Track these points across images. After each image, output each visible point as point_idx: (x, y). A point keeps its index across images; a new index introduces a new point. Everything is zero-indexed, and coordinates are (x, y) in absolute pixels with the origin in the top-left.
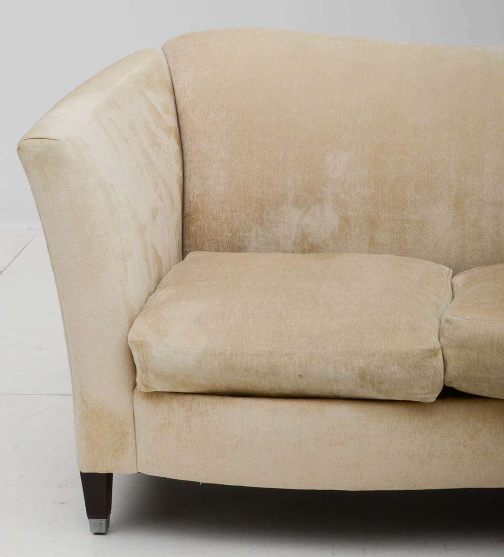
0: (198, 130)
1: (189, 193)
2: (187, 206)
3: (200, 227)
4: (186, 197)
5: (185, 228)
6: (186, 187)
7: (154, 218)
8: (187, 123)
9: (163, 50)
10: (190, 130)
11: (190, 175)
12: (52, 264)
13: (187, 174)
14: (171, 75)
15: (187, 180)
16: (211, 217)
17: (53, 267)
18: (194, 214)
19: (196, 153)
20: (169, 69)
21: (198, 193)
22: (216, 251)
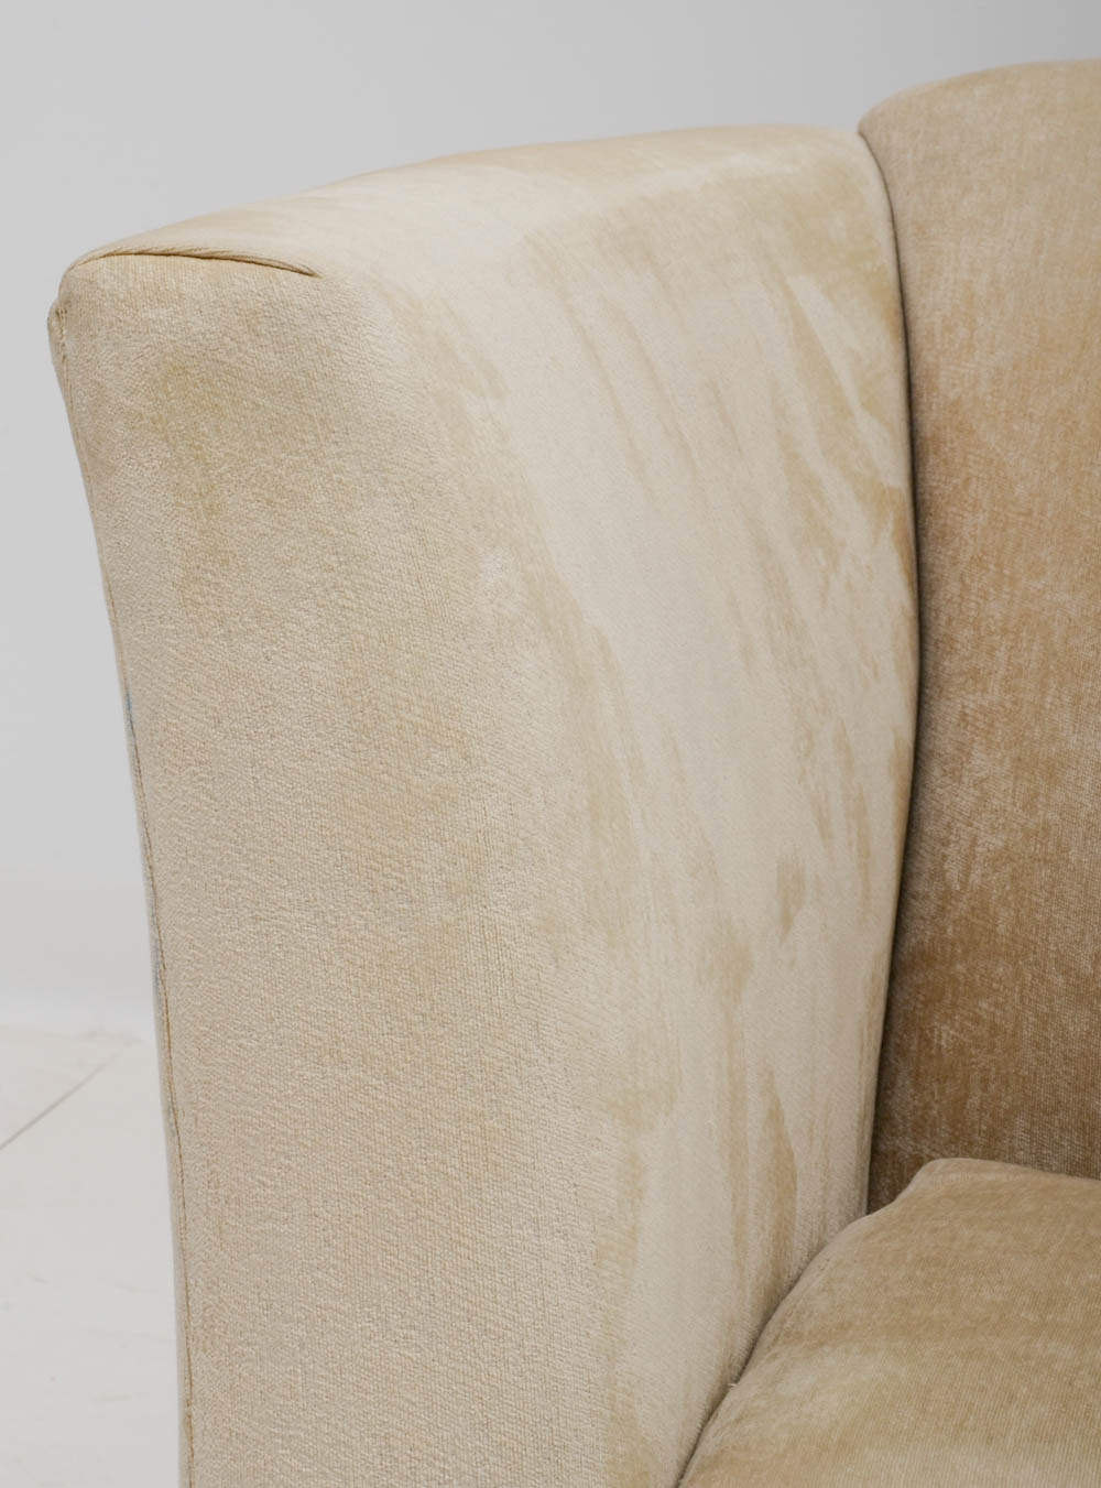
0: (1029, 513)
1: (945, 843)
2: (920, 908)
3: (994, 1028)
4: (925, 863)
5: (898, 1024)
6: (927, 805)
7: (787, 921)
8: (967, 481)
9: (862, 134)
10: (982, 518)
11: (960, 747)
12: (169, 1085)
13: (943, 740)
14: (897, 251)
15: (935, 773)
16: (1061, 980)
17: (171, 1110)
18: (966, 952)
19: (1005, 631)
20: (893, 219)
21: (998, 842)
22: (1071, 1173)
